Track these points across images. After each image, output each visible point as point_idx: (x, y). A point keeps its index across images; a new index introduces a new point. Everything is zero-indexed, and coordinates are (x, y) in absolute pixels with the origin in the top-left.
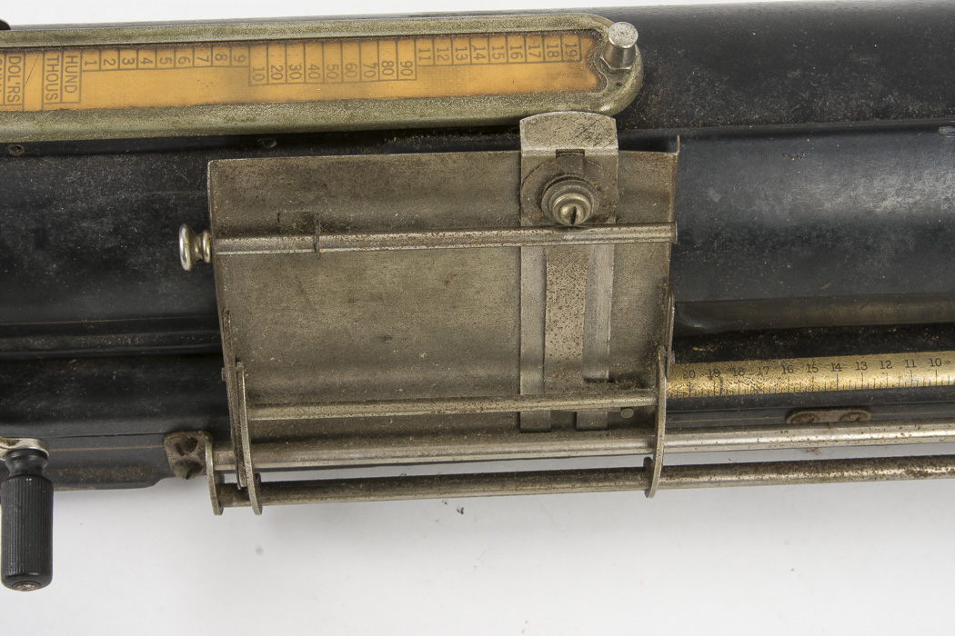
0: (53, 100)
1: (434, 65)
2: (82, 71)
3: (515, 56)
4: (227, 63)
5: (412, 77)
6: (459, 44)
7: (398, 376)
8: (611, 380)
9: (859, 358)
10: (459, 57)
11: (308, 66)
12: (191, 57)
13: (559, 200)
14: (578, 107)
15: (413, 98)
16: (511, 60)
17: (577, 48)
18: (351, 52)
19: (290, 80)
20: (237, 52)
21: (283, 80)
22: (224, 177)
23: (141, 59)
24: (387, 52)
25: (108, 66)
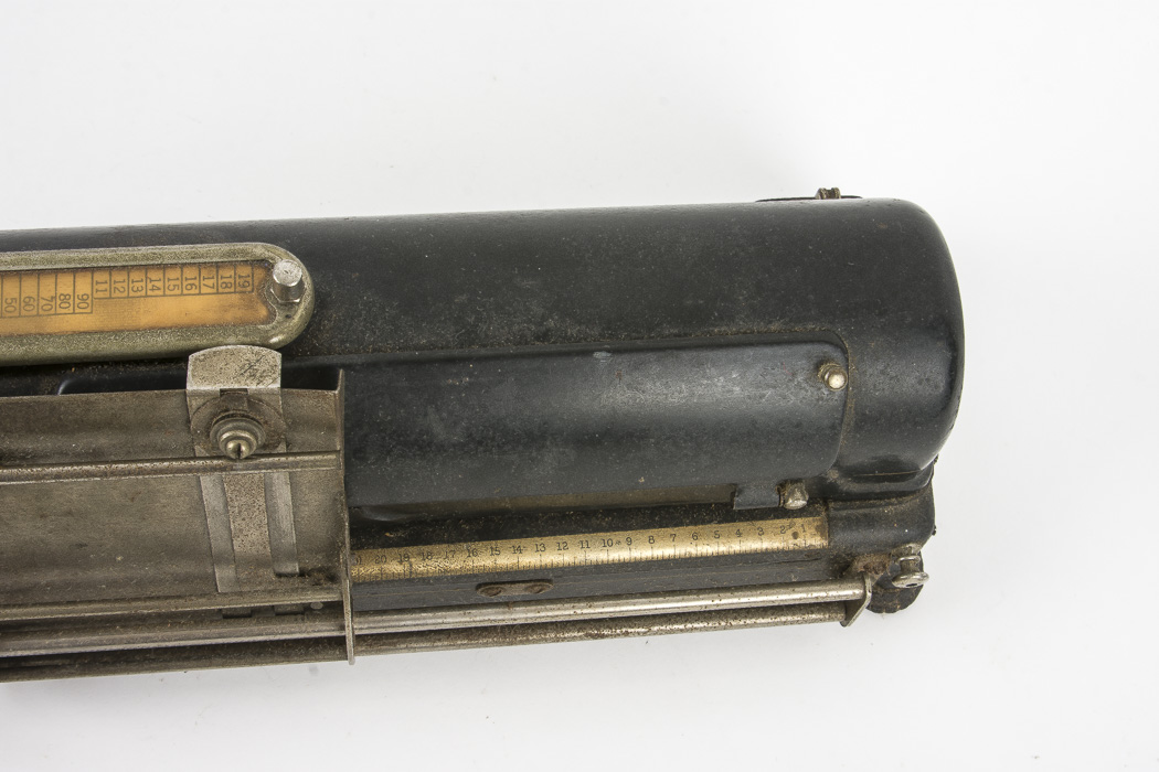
1: (111, 298)
3: (189, 287)
5: (88, 310)
6: (135, 275)
7: (98, 574)
8: (302, 574)
9: (538, 540)
10: (135, 289)
13: (225, 436)
14: (248, 340)
15: (86, 333)
16: (185, 292)
17: (249, 279)
18: (29, 287)
24: (65, 285)
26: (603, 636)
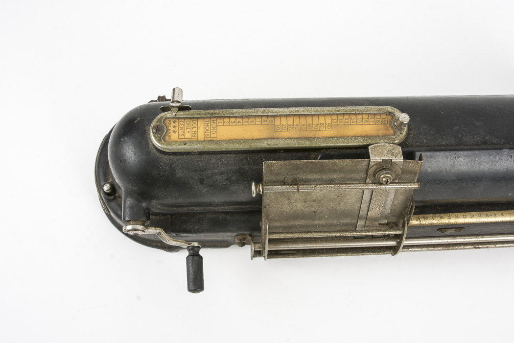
0: (208, 137)
1: (338, 125)
2: (217, 126)
4: (267, 123)
5: (331, 129)
6: (346, 117)
7: (317, 222)
8: (387, 224)
9: (464, 214)
10: (346, 122)
11: (295, 125)
12: (254, 121)
13: (382, 176)
14: (388, 141)
15: (330, 137)
16: (364, 123)
17: (386, 119)
18: (309, 120)
19: (289, 130)
20: (270, 119)
21: (286, 130)
22: (268, 166)
23: (237, 121)
24: (322, 120)
25: (226, 124)
26: (479, 248)
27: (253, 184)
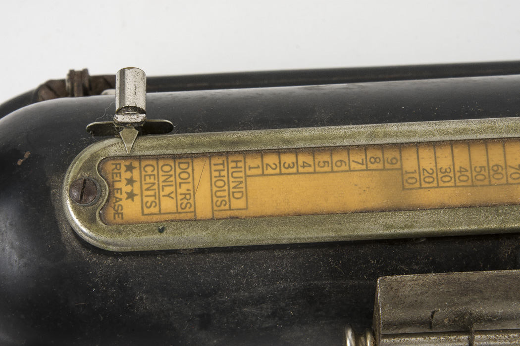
0: (223, 207)
2: (246, 176)
4: (380, 166)
11: (457, 168)
12: (346, 160)
18: (496, 154)
19: (441, 183)
20: (390, 154)
21: (435, 184)
22: (389, 287)
23: (300, 163)
25: (270, 171)
27: (349, 334)
